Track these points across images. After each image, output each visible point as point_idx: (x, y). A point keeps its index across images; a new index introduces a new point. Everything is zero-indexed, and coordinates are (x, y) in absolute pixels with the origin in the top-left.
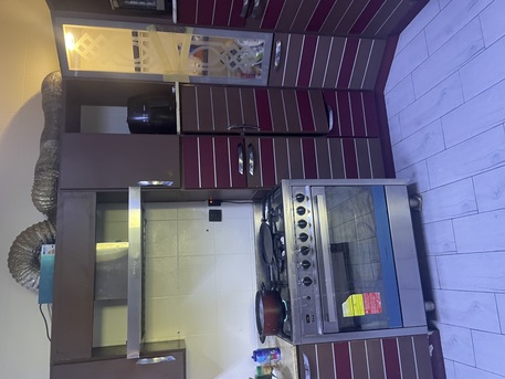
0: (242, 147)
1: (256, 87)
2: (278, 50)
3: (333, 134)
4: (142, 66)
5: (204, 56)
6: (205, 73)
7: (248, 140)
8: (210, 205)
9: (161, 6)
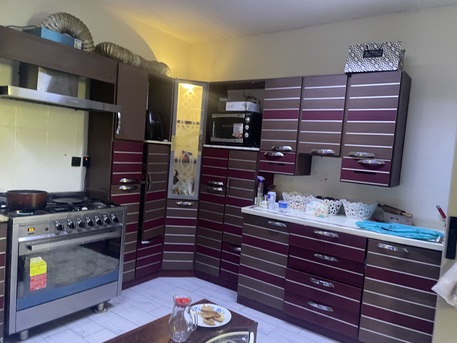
0: (134, 182)
1: (167, 192)
2: (186, 203)
3: (139, 245)
4: (181, 125)
5: (186, 161)
6: (176, 160)
7: (139, 186)
8: (84, 158)
9: (213, 139)
